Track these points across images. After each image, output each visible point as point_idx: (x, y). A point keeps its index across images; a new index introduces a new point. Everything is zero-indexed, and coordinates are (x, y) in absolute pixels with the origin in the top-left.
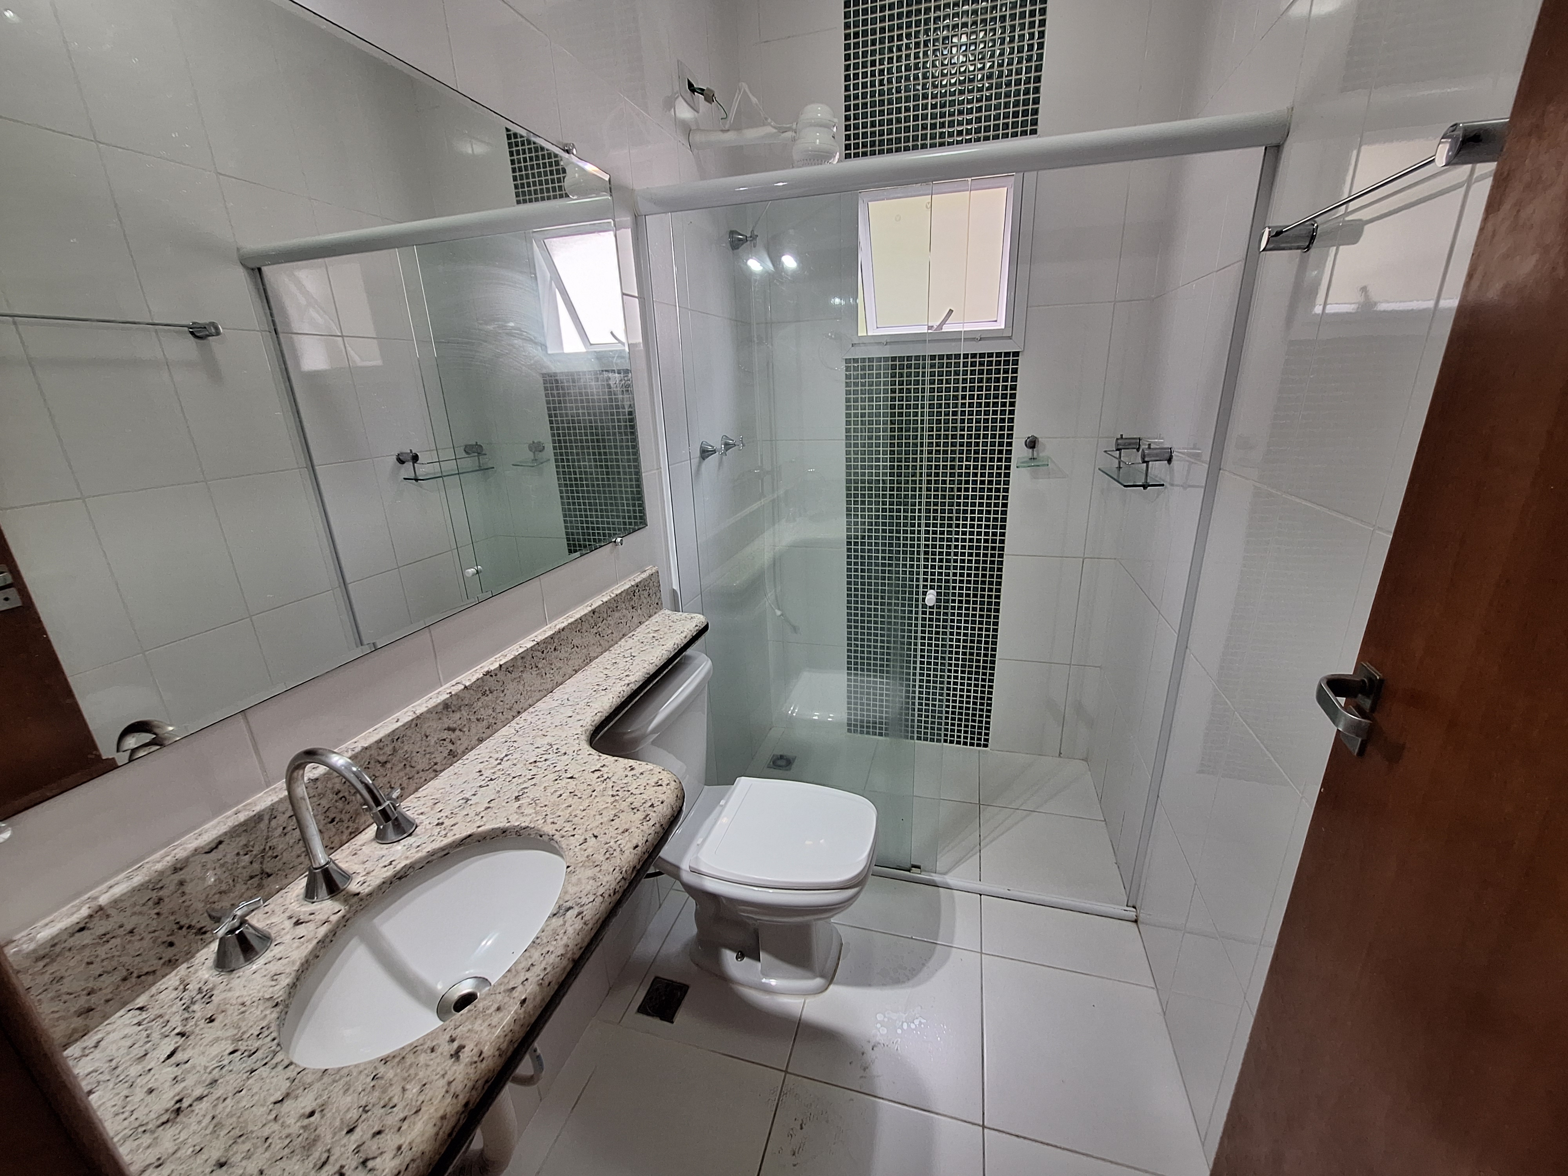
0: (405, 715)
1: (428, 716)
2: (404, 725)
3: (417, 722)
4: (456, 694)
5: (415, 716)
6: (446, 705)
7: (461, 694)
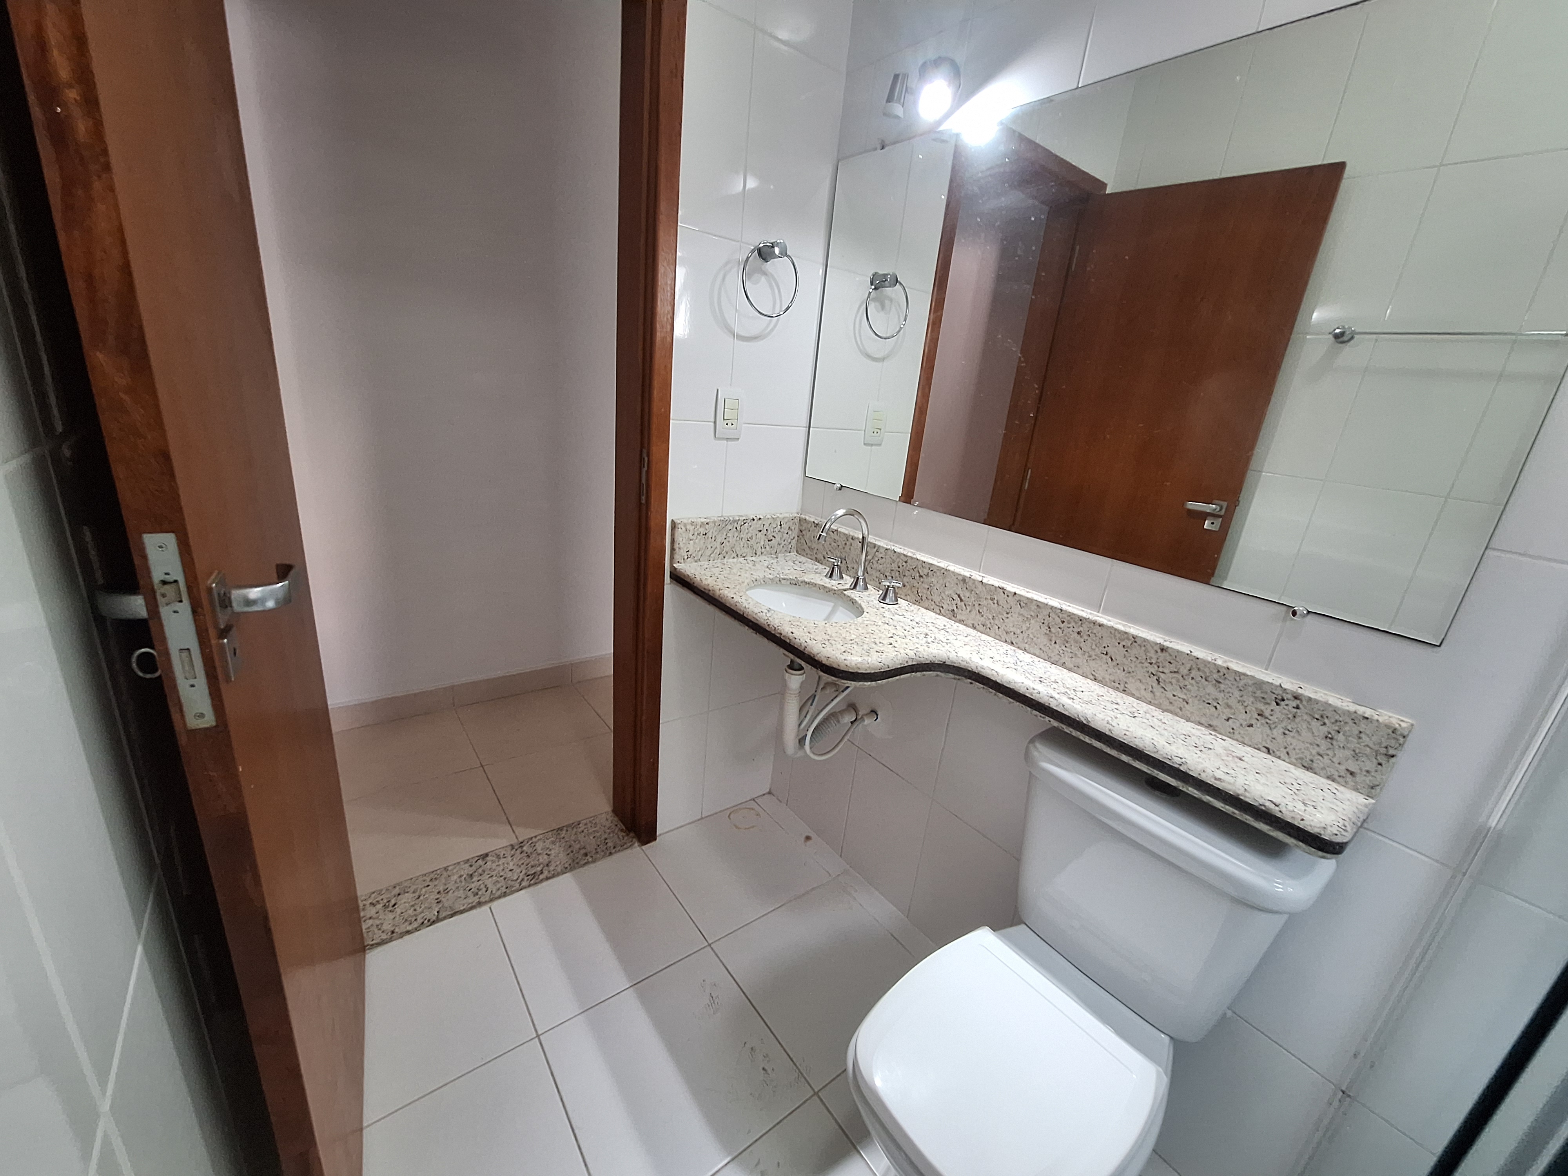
0: (943, 564)
1: (952, 575)
2: (938, 567)
3: (945, 572)
4: (974, 580)
5: (945, 568)
6: (964, 580)
7: (976, 582)
